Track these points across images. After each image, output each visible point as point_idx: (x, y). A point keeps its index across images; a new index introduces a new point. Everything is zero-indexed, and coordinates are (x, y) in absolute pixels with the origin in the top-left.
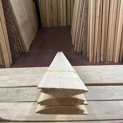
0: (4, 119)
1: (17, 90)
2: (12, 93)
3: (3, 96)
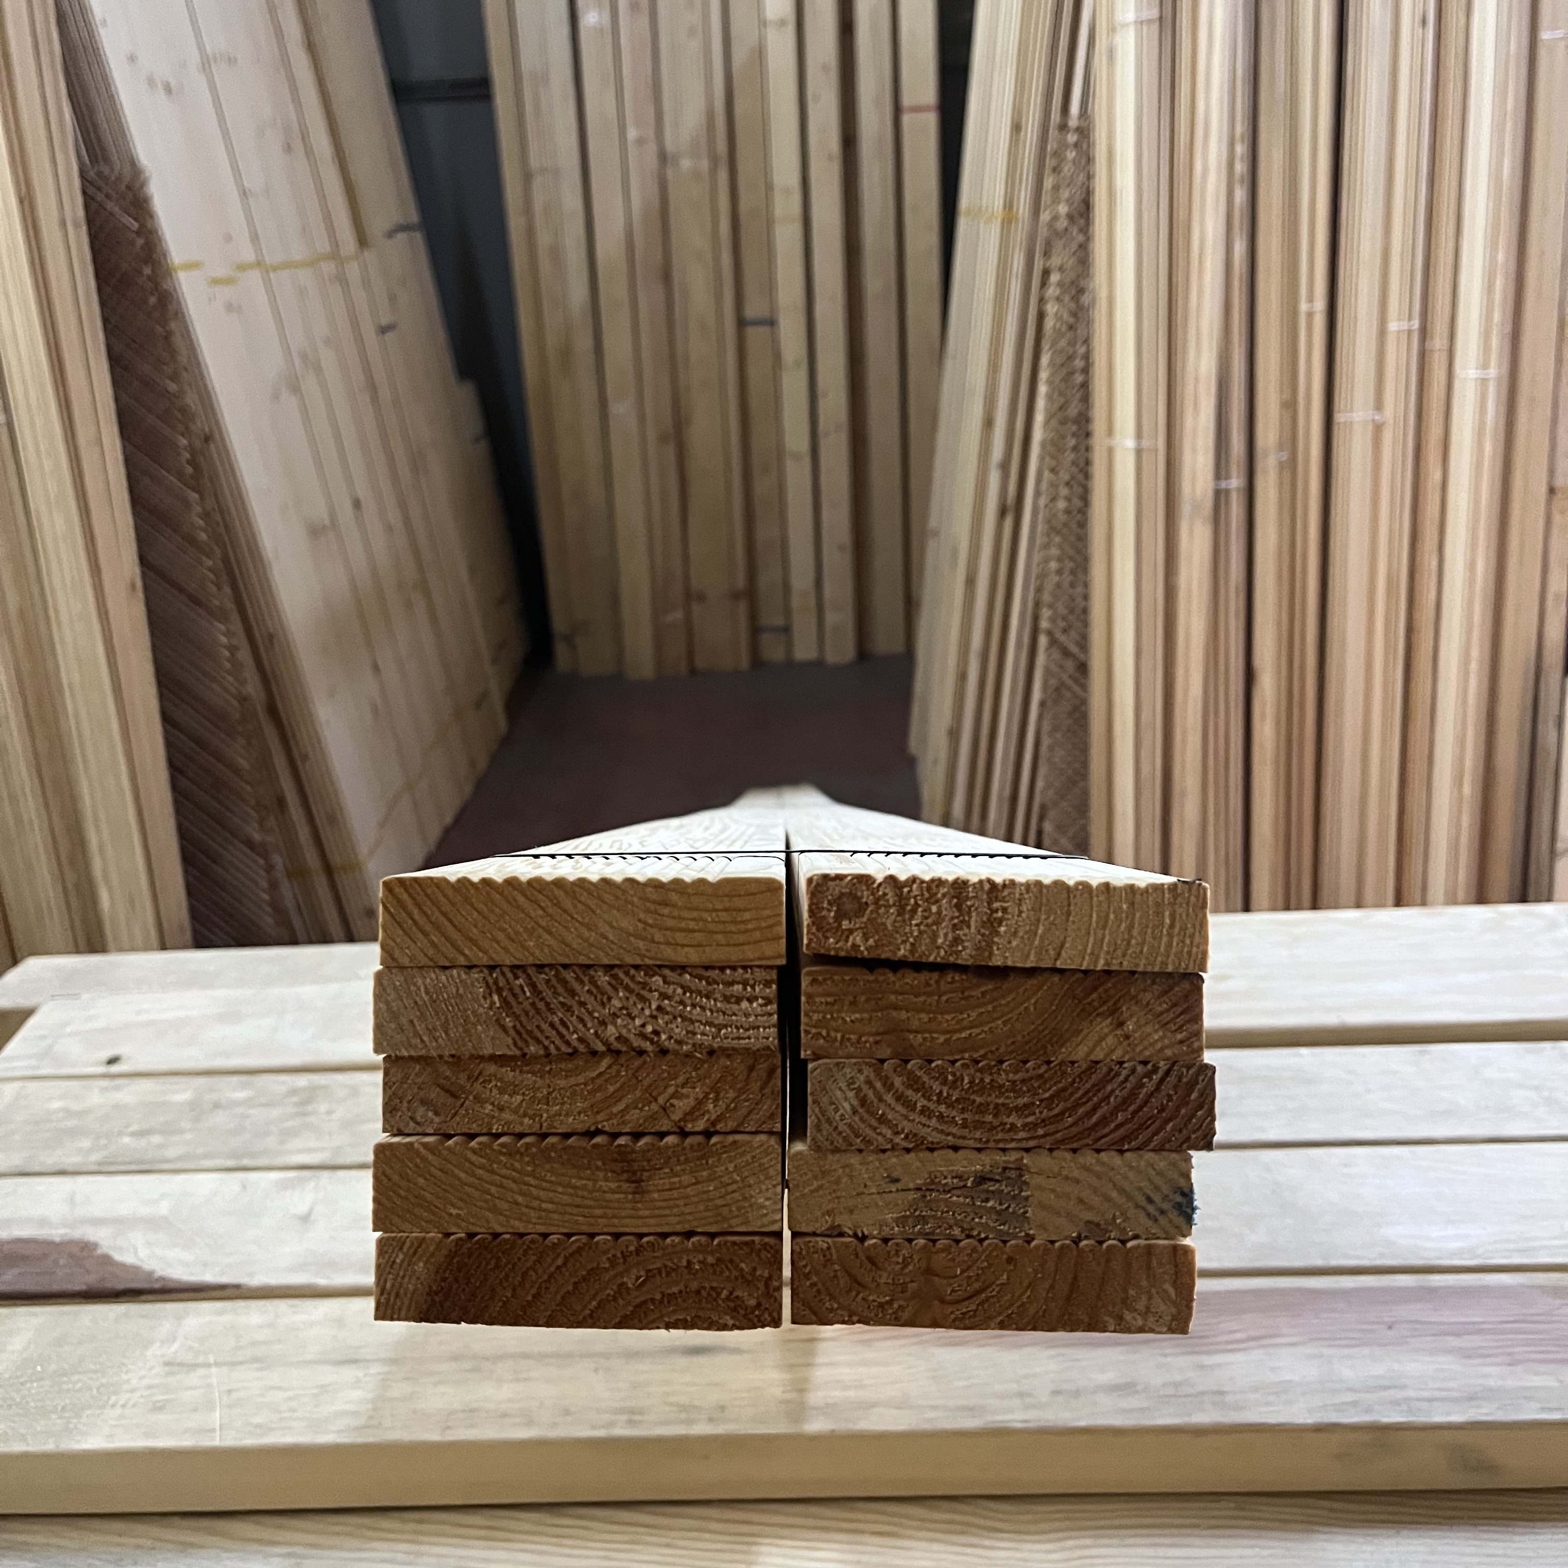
0: (179, 1282)
1: (294, 1091)
2: (251, 1111)
3: (162, 1132)
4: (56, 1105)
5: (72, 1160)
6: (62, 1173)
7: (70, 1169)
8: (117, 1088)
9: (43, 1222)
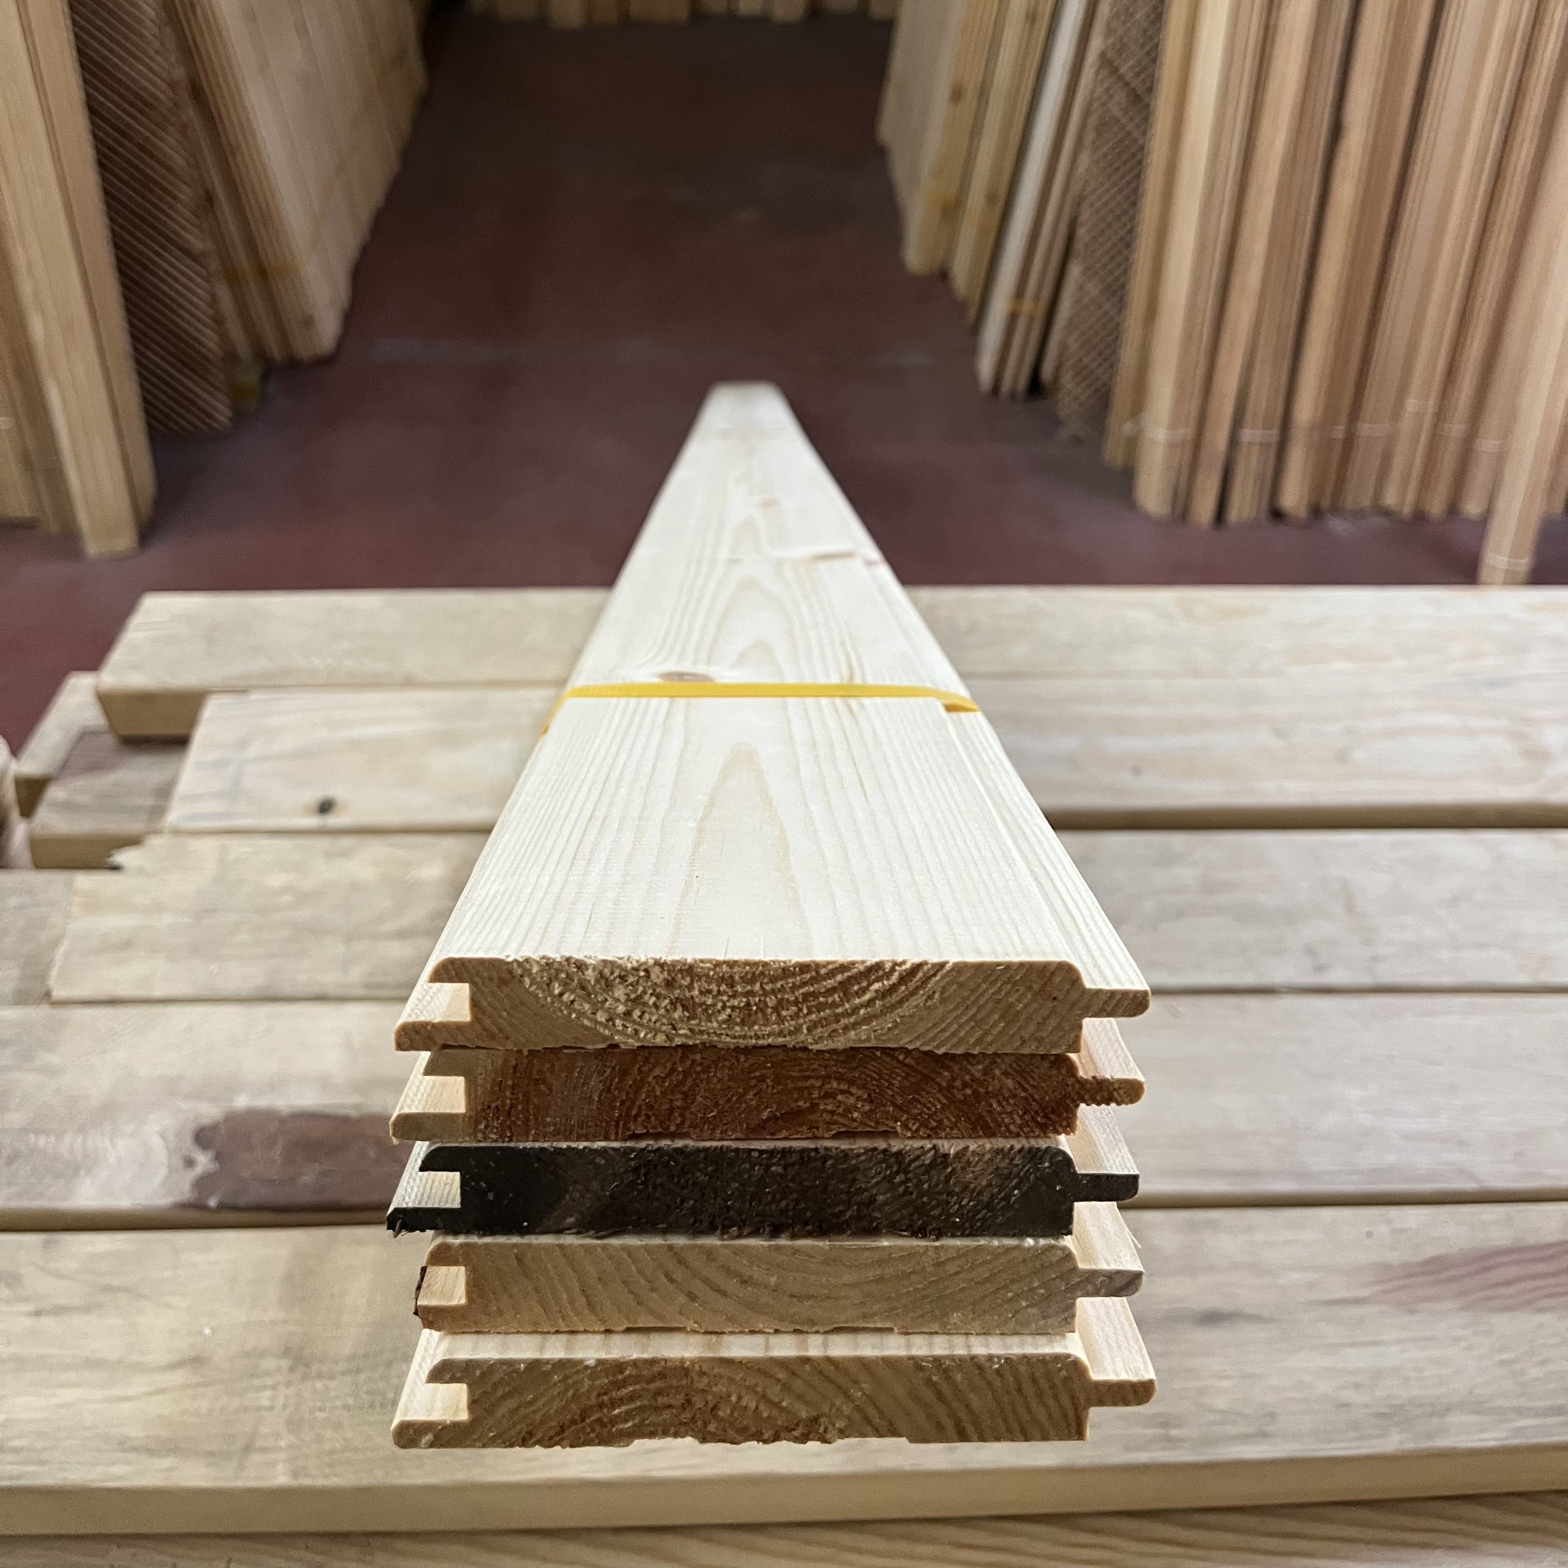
4: (277, 880)
5: (329, 980)
6: (321, 998)
7: (332, 991)
8: (345, 854)
9: (324, 1083)
